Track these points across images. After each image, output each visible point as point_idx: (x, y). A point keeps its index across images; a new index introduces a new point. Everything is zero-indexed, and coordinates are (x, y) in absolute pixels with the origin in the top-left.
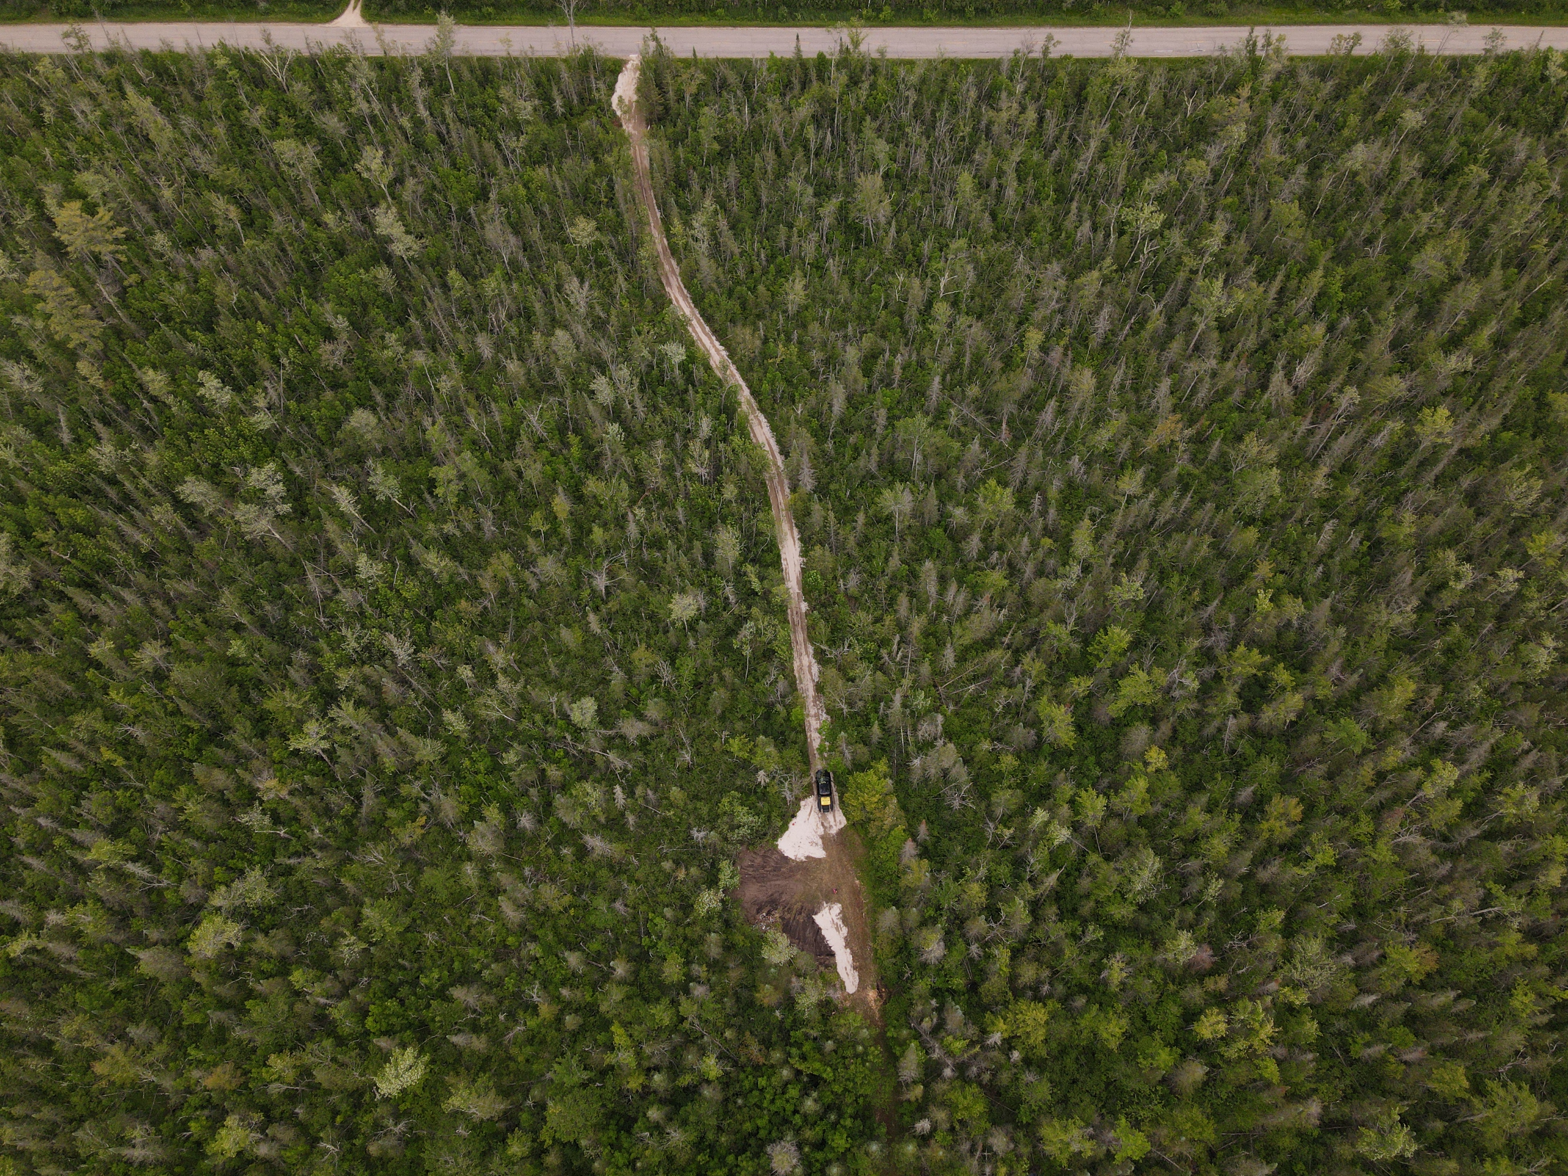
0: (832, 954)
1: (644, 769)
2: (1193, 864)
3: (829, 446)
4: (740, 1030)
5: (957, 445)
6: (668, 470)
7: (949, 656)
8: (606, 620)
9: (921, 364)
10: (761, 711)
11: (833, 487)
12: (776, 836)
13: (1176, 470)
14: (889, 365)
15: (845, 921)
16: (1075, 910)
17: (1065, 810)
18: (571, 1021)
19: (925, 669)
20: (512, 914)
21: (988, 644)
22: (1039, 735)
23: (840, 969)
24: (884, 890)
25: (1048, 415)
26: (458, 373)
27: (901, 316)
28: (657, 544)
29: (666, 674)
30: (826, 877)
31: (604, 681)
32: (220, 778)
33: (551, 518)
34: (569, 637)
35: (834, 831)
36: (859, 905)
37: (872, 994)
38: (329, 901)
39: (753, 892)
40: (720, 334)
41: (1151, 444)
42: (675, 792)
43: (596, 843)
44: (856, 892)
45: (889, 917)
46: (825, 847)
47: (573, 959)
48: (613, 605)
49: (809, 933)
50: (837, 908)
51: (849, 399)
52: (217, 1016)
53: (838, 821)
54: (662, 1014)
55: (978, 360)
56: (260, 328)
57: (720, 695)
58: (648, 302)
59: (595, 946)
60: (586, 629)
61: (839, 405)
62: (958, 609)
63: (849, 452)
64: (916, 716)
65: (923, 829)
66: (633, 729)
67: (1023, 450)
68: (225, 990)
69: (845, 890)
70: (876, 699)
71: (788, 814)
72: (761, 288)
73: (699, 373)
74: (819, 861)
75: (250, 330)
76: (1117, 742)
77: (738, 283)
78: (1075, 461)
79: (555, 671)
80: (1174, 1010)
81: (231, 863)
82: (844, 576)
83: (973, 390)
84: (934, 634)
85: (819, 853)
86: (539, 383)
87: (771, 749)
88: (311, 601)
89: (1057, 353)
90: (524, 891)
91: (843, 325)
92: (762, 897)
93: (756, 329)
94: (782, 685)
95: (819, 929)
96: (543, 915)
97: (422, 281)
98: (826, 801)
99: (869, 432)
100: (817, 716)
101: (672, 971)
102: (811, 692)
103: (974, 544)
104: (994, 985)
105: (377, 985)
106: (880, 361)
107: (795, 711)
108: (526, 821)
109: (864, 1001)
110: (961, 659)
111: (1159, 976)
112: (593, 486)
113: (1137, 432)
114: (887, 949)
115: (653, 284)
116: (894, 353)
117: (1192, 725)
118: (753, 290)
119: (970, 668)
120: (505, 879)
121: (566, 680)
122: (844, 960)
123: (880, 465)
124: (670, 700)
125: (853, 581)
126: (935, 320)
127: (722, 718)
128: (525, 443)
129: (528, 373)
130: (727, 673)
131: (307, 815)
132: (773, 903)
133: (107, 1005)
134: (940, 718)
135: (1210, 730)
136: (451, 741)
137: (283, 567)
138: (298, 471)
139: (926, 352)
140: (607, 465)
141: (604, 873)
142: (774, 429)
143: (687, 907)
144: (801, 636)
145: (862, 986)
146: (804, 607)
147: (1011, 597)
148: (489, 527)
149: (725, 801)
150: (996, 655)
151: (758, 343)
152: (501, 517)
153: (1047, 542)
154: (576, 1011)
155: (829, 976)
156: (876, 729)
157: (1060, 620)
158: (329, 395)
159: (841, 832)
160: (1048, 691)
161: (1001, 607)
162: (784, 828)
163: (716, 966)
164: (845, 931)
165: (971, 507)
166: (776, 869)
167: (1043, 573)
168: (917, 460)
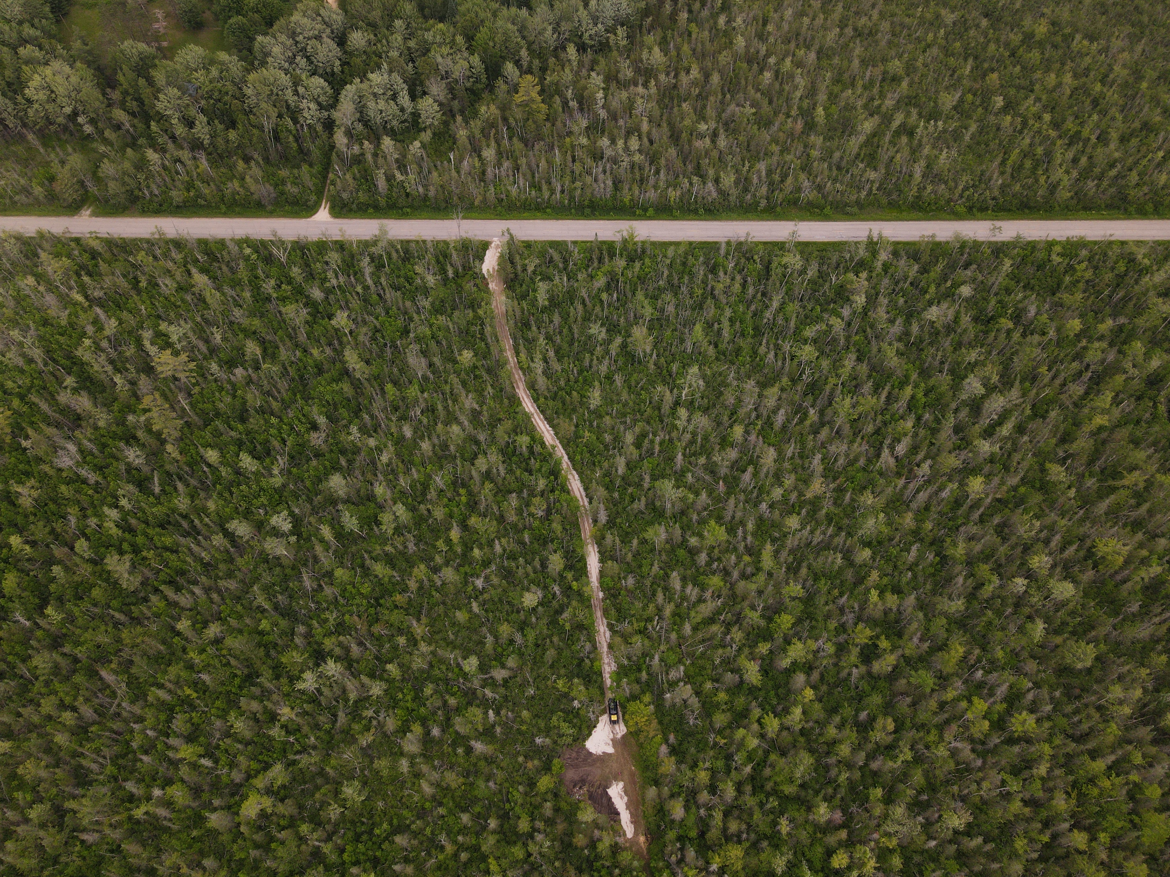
0: (618, 814)
1: (506, 698)
2: (832, 760)
3: (616, 495)
4: (564, 862)
5: (691, 496)
6: (519, 512)
7: (687, 629)
8: (483, 604)
9: (671, 440)
10: (575, 662)
11: (618, 520)
12: (584, 740)
13: (824, 511)
14: (652, 442)
15: (626, 792)
16: (762, 786)
17: (755, 726)
18: (464, 856)
19: (674, 636)
20: (427, 789)
21: (711, 620)
22: (741, 677)
23: (623, 823)
24: (649, 774)
25: (747, 477)
26: (392, 449)
27: (659, 409)
28: (513, 557)
29: (518, 638)
30: (615, 765)
31: (481, 643)
32: (255, 706)
33: (448, 541)
34: (461, 616)
35: (619, 736)
36: (634, 783)
37: (642, 839)
38: (319, 781)
39: (571, 775)
40: (550, 421)
41: (809, 495)
42: (525, 714)
43: (479, 746)
44: (632, 775)
45: (652, 792)
46: (614, 746)
47: (465, 818)
48: (486, 596)
49: (604, 800)
50: (621, 785)
51: (627, 464)
52: (254, 853)
53: (621, 730)
54: (518, 852)
55: (706, 438)
56: (273, 420)
57: (551, 654)
58: (506, 401)
59: (477, 809)
60: (470, 611)
61: (621, 469)
62: (693, 598)
63: (627, 498)
64: (668, 667)
65: (672, 738)
66: (499, 674)
67: (732, 501)
68: (258, 837)
69: (626, 773)
70: (645, 655)
71: (591, 726)
72: (574, 393)
73: (537, 449)
74: (610, 755)
75: (266, 421)
76: (788, 683)
77: (561, 389)
78: (764, 506)
79: (452, 637)
80: (819, 850)
81: (260, 757)
82: (625, 578)
83: (702, 460)
84: (679, 615)
85: (610, 750)
86: (440, 453)
87: (582, 688)
88: (305, 595)
89: (753, 438)
90: (435, 776)
91: (624, 415)
92: (576, 778)
93: (571, 419)
94: (588, 646)
95: (610, 798)
96: (447, 789)
97: (369, 390)
98: (614, 718)
99: (639, 485)
100: (609, 664)
101: (524, 825)
102: (605, 649)
103: (702, 558)
104: (713, 834)
105: (350, 835)
106: (646, 441)
107: (597, 664)
108: (436, 732)
109: (637, 843)
110: (695, 629)
111: (810, 830)
112: (473, 521)
113: (801, 486)
114: (651, 811)
115: (509, 389)
116: (655, 435)
117: (833, 670)
118: (569, 394)
119: (700, 635)
120: (425, 768)
121: (459, 642)
122: (625, 817)
123: (647, 505)
124: (521, 655)
125: (630, 581)
126: (679, 418)
127: (552, 667)
128: (432, 494)
129: (434, 446)
130: (555, 639)
131: (306, 729)
132: (582, 782)
133: (190, 847)
134: (682, 668)
135: (844, 674)
136: (390, 681)
137: (288, 571)
138: (297, 511)
139: (674, 434)
140: (482, 507)
141: (482, 764)
142: (582, 481)
143: (532, 784)
144: (599, 614)
145: (636, 833)
146: (601, 595)
147: (725, 592)
148: (411, 547)
149: (554, 718)
150: (716, 628)
151: (573, 428)
152: (419, 540)
153: (747, 558)
154: (466, 849)
155: (616, 827)
156: (644, 675)
157: (753, 608)
158: (314, 463)
159: (623, 737)
160: (746, 651)
161: (719, 597)
162: (590, 734)
163: (550, 822)
164: (626, 799)
165: (701, 536)
166: (585, 760)
167: (744, 576)
168: (669, 506)
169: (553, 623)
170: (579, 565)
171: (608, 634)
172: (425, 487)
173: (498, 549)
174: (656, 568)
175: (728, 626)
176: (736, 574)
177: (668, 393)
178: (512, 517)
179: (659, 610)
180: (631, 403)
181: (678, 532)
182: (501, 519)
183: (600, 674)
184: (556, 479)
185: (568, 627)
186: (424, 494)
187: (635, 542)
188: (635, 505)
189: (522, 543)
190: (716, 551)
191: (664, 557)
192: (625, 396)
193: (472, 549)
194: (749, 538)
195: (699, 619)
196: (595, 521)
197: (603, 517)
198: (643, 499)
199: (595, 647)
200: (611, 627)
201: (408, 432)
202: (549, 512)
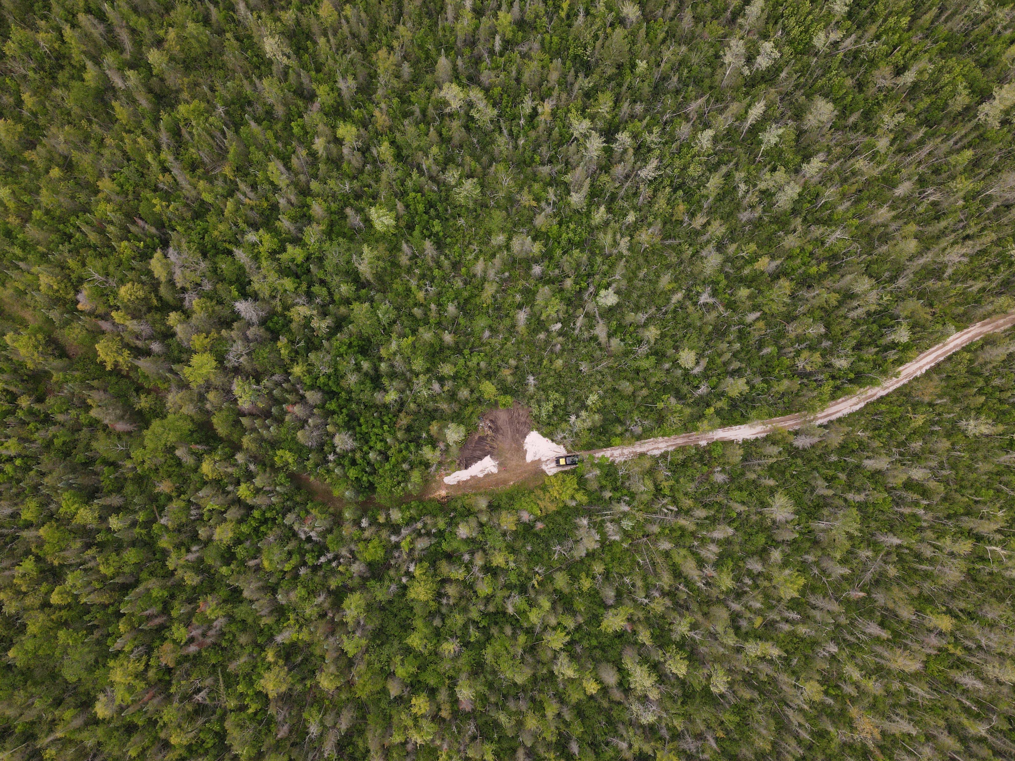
0: (466, 468)
1: (576, 340)
2: (523, 705)
3: (834, 458)
4: (415, 413)
5: (838, 555)
6: (801, 339)
7: (665, 545)
8: (681, 306)
9: (921, 529)
10: (620, 416)
11: (799, 461)
12: (539, 430)
13: (832, 729)
14: (916, 504)
15: (487, 475)
16: (496, 623)
17: (553, 621)
18: (417, 311)
19: (656, 529)
20: (479, 268)
21: (677, 573)
22: (611, 606)
23: (458, 473)
24: (505, 499)
25: (874, 629)
26: (875, 173)
27: (968, 514)
28: (742, 336)
29: (644, 349)
30: (514, 463)
31: (637, 308)
32: (554, 76)
33: (755, 258)
34: (665, 281)
35: (544, 467)
36: (497, 485)
37: (443, 493)
39: (502, 416)
40: (936, 369)
41: (853, 711)
42: (559, 363)
43: (522, 316)
44: (505, 482)
45: (483, 504)
46: (533, 462)
47: (451, 309)
48: (691, 309)
49: (478, 453)
50: (495, 470)
51: (879, 472)
53: (551, 469)
54: (418, 364)
55: (927, 576)
57: (626, 387)
58: (961, 309)
59: (462, 321)
60: (673, 291)
61: (870, 464)
62: (703, 553)
63: (831, 473)
64: (616, 521)
65: (540, 525)
66: (601, 331)
67: (835, 607)
69: (506, 475)
73: (892, 355)
74: (524, 458)
76: (608, 661)
78: (834, 649)
79: (641, 275)
80: (432, 682)
81: (505, 96)
82: (723, 471)
83: (892, 571)
84: (682, 535)
85: (529, 458)
87: (589, 424)
88: (680, 106)
89: (934, 640)
90: (491, 273)
91: (953, 467)
92: (499, 423)
93: (940, 397)
94: (639, 430)
95: (480, 459)
96: (481, 288)
97: (960, 131)
98: (562, 461)
99: (850, 487)
101: (447, 369)
103: (756, 566)
104: (445, 568)
105: (433, 197)
106: (916, 496)
107: (618, 440)
108: (537, 270)
109: (439, 488)
110: (667, 554)
111: (452, 674)
113: (866, 702)
114: (467, 502)
116: (927, 508)
119: (659, 560)
120: (497, 261)
121: (636, 282)
122: (463, 475)
123: (824, 497)
124: (626, 354)
125: (719, 478)
126: (954, 542)
127: (614, 390)
128: (817, 231)
129: (885, 226)
130: (645, 392)
131: (533, 134)
132: (496, 430)
133: (420, 47)
134: (617, 538)
135: (621, 729)
136: (588, 215)
137: (707, 82)
138: (783, 75)
139: (929, 534)
140: (803, 293)
141: (507, 322)
142: (850, 415)
143: (489, 376)
144: (680, 441)
145: (448, 487)
146: (703, 443)
147: (714, 592)
148: (744, 216)
149: (557, 395)
150: (666, 580)
151: (927, 399)
153: (758, 622)
154: (426, 314)
155: (453, 466)
156: (607, 494)
157: (694, 627)
159: (543, 472)
160: (641, 615)
161: (707, 584)
162: (545, 435)
163: (453, 396)
164: (481, 475)
165: (785, 564)
166: (518, 431)
167: (735, 618)
168: (822, 525)
169: (665, 388)
170: (736, 415)
171: (657, 453)
172: (828, 222)
173: (751, 317)
174: (741, 508)
175: (671, 594)
176: (736, 607)
177: (996, 527)
178: (793, 330)
179: (688, 512)
180: (973, 476)
181: (789, 536)
182: (790, 318)
183: (608, 445)
184: (851, 381)
185: (660, 405)
186: (818, 222)
187: (771, 483)
188: (821, 483)
189: (761, 344)
190: (766, 583)
191: (754, 518)
192: (983, 467)
193: (749, 287)
194: (787, 627)
195: (678, 559)
196: (796, 433)
197: (801, 442)
198: (830, 492)
199: (639, 438)
200: (664, 456)
201: (902, 190)
202: (804, 375)
